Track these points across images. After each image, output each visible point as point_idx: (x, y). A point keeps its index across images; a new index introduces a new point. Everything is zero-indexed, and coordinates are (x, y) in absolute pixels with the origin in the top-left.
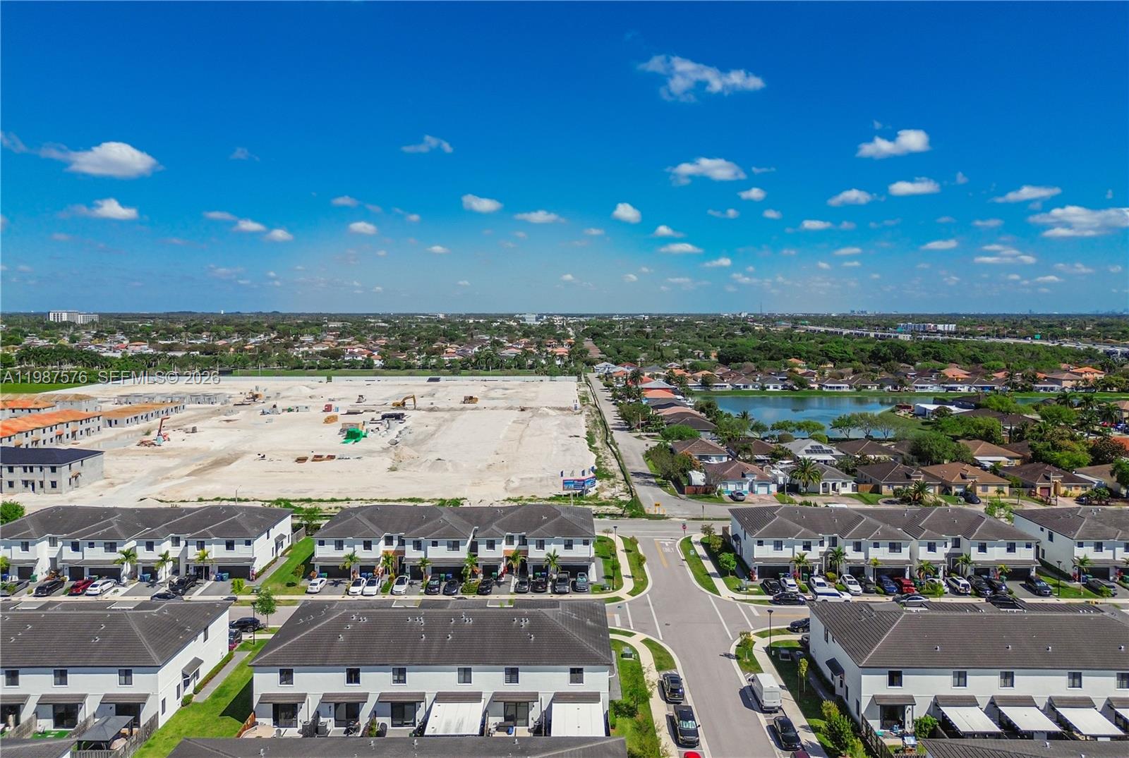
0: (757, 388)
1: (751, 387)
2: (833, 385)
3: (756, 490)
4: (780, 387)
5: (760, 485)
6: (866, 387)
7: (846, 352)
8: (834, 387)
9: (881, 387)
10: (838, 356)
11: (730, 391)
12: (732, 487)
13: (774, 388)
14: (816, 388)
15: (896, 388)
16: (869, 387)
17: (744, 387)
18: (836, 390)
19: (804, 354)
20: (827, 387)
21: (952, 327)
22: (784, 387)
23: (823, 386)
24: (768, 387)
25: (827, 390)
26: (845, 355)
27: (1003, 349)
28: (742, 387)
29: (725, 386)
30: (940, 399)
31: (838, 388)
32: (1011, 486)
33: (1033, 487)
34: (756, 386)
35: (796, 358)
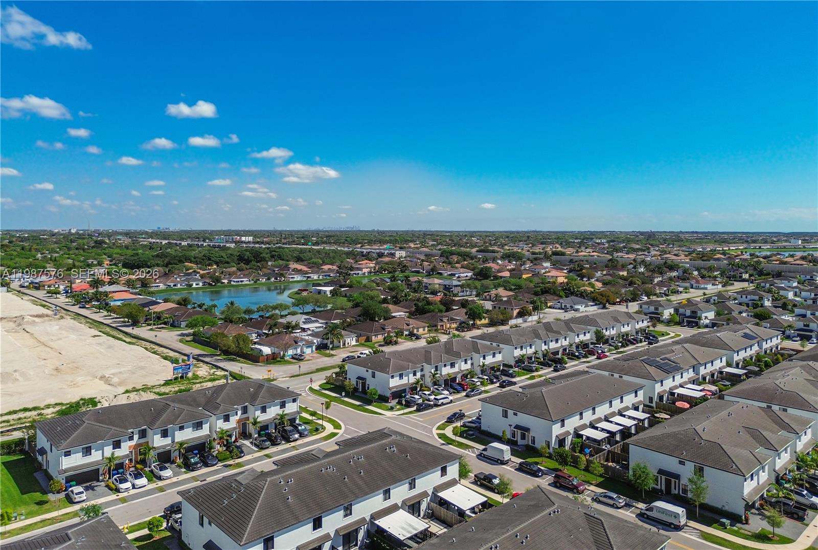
0: (184, 286)
1: (179, 285)
2: (238, 280)
3: (305, 351)
4: (201, 284)
5: (307, 347)
6: (259, 280)
7: (222, 256)
8: (239, 281)
9: (269, 279)
10: (217, 260)
11: (164, 290)
12: (290, 352)
13: (196, 285)
14: (226, 283)
15: (276, 279)
16: (261, 280)
17: (175, 285)
18: (240, 283)
19: (193, 259)
20: (234, 281)
21: (251, 239)
22: (204, 284)
23: (231, 281)
24: (192, 285)
25: (234, 284)
26: (222, 259)
27: (310, 252)
28: (172, 286)
29: (159, 286)
30: (316, 284)
31: (241, 281)
32: (428, 327)
33: (436, 326)
34: (183, 285)
35: (188, 262)
